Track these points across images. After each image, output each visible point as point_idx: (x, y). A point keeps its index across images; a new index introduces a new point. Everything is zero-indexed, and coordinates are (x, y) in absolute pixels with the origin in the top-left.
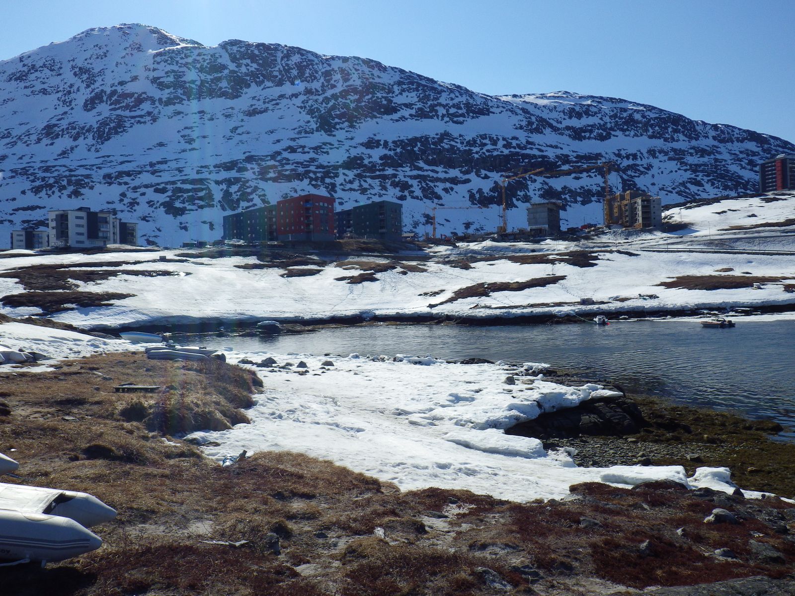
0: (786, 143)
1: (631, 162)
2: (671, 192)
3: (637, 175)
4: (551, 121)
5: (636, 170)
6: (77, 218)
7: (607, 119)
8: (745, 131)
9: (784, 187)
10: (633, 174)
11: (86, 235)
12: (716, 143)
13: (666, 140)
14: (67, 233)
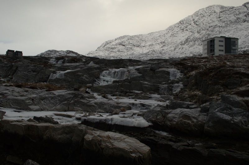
6: (220, 41)
11: (224, 51)
14: (214, 50)
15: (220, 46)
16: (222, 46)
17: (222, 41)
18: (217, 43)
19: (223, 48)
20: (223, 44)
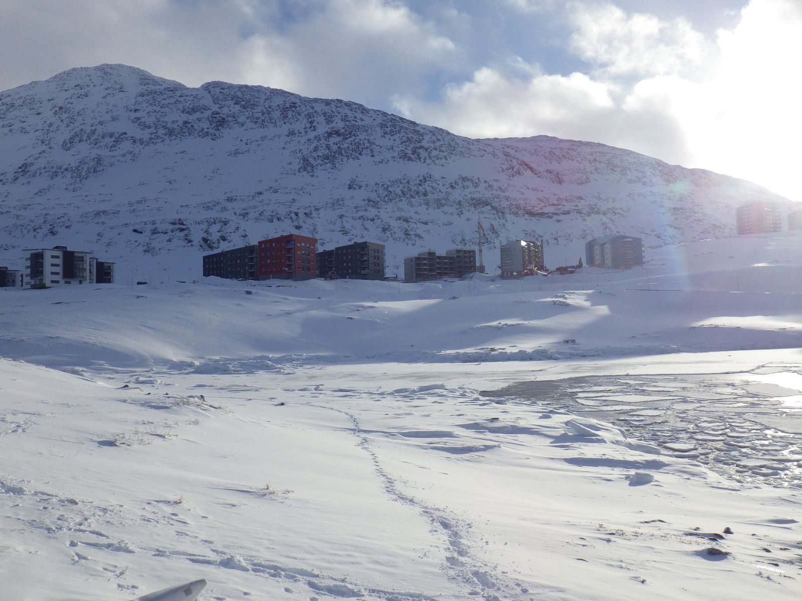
1: (610, 206)
2: (650, 235)
3: (617, 218)
5: (615, 214)
6: (53, 257)
8: (720, 175)
10: (613, 217)
11: (62, 274)
13: (644, 184)
14: (42, 273)
15: (53, 265)
16: (57, 265)
17: (57, 257)
18: (48, 261)
19: (59, 270)
20: (59, 261)
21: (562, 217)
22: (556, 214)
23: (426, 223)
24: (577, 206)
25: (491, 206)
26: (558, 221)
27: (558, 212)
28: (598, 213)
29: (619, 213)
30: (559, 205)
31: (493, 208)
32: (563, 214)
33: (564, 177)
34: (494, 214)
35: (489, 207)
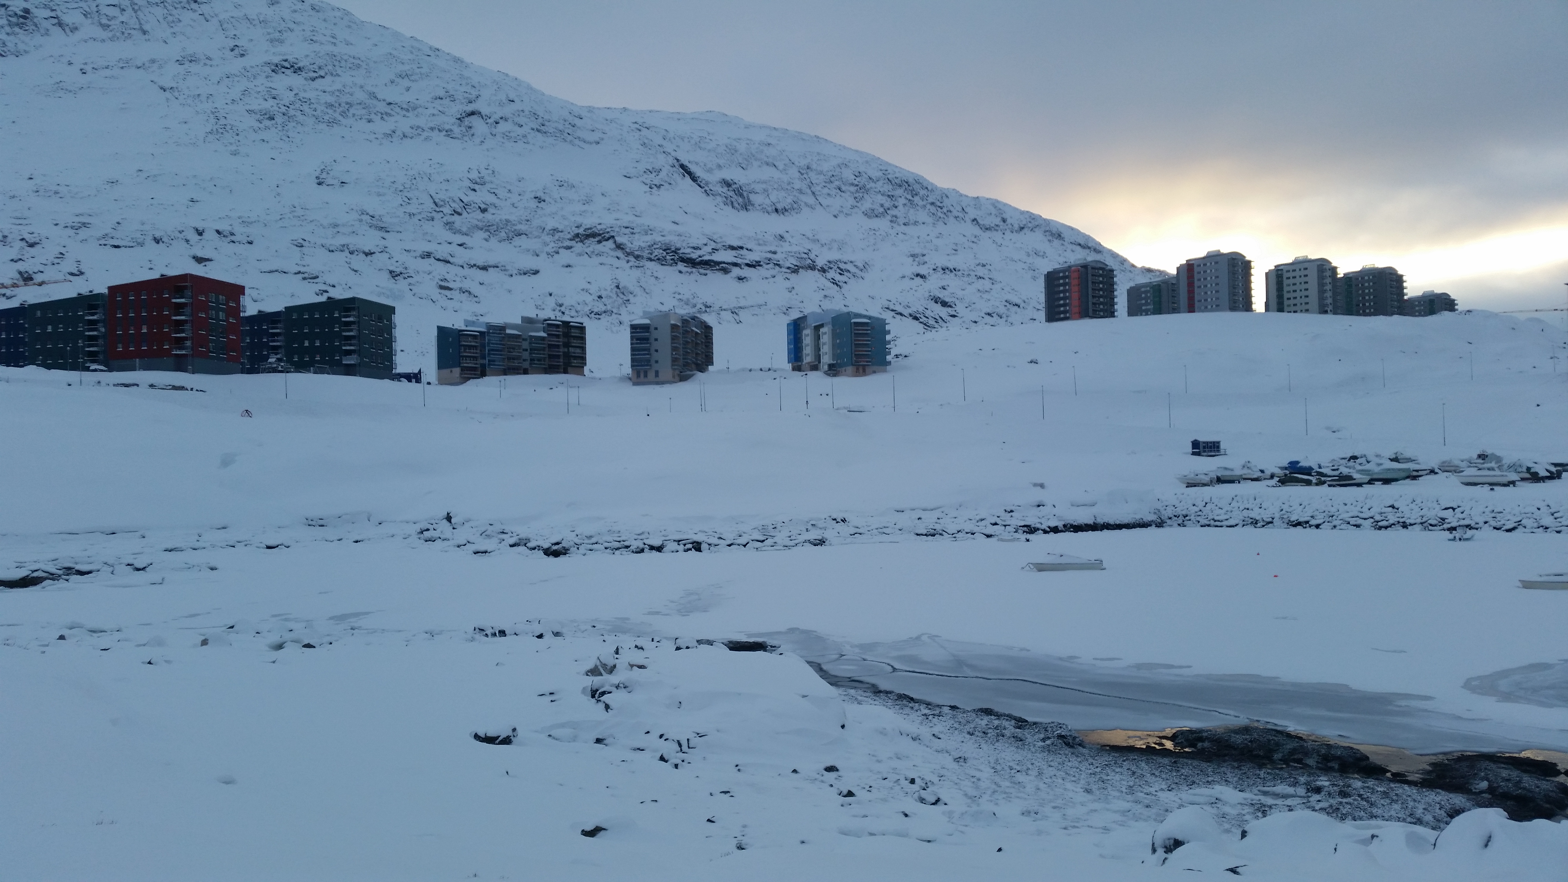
0: (1088, 238)
1: (834, 256)
2: (901, 314)
3: (845, 279)
4: (693, 168)
5: (842, 272)
7: (793, 172)
8: (1022, 213)
9: (1084, 313)
10: (838, 277)
12: (977, 231)
13: (894, 220)
21: (746, 272)
22: (736, 265)
23: (484, 268)
24: (775, 253)
25: (615, 242)
26: (740, 279)
27: (739, 261)
28: (812, 267)
29: (848, 271)
30: (742, 248)
31: (619, 247)
32: (748, 265)
33: (752, 197)
34: (618, 258)
35: (610, 244)
